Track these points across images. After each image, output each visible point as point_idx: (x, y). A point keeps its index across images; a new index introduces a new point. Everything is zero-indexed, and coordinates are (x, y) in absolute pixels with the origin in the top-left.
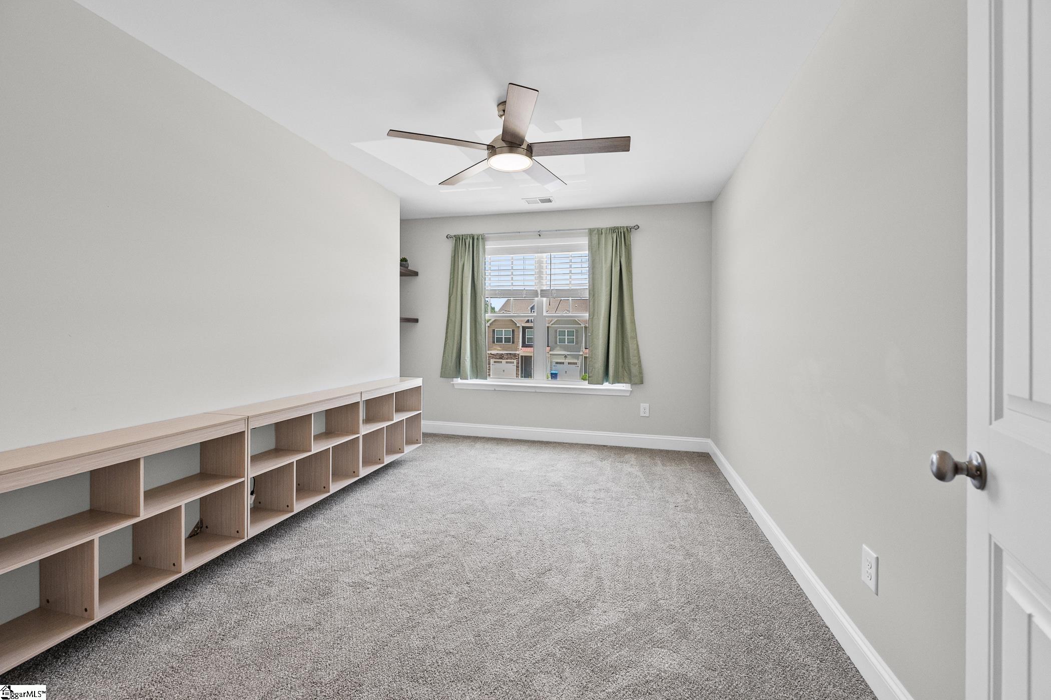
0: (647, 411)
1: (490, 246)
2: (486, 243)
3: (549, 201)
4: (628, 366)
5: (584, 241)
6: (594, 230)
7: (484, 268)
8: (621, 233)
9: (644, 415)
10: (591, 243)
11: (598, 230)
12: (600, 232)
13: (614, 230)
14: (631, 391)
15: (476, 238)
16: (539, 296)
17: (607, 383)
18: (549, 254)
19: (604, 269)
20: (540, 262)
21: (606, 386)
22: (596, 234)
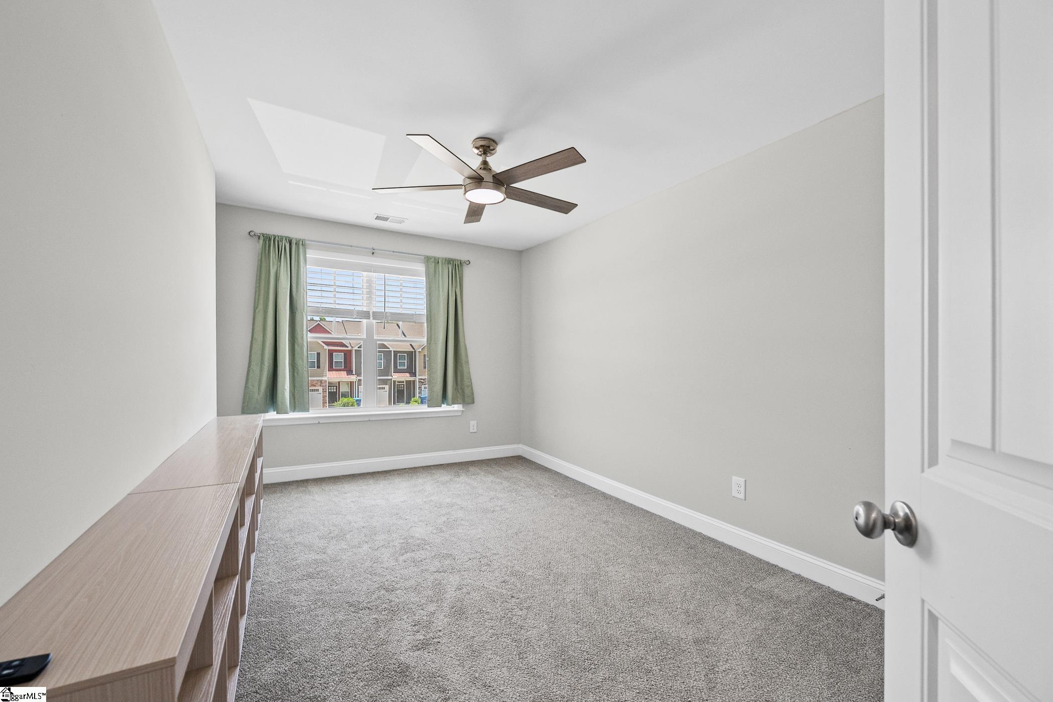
0: (475, 427)
1: (311, 254)
2: (308, 251)
3: (386, 219)
4: (461, 388)
5: (421, 268)
6: (431, 258)
7: (305, 280)
8: (455, 265)
9: (474, 431)
10: (428, 271)
11: (435, 258)
12: (437, 261)
13: (449, 261)
14: (463, 411)
15: (294, 242)
16: (371, 318)
17: (445, 405)
18: (384, 274)
19: (441, 297)
20: (369, 282)
21: (444, 407)
22: (432, 262)
